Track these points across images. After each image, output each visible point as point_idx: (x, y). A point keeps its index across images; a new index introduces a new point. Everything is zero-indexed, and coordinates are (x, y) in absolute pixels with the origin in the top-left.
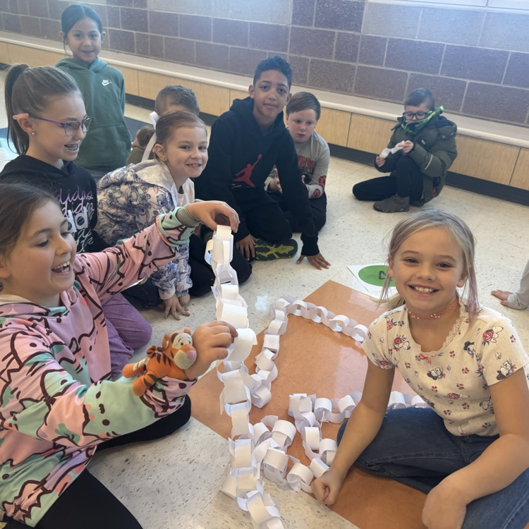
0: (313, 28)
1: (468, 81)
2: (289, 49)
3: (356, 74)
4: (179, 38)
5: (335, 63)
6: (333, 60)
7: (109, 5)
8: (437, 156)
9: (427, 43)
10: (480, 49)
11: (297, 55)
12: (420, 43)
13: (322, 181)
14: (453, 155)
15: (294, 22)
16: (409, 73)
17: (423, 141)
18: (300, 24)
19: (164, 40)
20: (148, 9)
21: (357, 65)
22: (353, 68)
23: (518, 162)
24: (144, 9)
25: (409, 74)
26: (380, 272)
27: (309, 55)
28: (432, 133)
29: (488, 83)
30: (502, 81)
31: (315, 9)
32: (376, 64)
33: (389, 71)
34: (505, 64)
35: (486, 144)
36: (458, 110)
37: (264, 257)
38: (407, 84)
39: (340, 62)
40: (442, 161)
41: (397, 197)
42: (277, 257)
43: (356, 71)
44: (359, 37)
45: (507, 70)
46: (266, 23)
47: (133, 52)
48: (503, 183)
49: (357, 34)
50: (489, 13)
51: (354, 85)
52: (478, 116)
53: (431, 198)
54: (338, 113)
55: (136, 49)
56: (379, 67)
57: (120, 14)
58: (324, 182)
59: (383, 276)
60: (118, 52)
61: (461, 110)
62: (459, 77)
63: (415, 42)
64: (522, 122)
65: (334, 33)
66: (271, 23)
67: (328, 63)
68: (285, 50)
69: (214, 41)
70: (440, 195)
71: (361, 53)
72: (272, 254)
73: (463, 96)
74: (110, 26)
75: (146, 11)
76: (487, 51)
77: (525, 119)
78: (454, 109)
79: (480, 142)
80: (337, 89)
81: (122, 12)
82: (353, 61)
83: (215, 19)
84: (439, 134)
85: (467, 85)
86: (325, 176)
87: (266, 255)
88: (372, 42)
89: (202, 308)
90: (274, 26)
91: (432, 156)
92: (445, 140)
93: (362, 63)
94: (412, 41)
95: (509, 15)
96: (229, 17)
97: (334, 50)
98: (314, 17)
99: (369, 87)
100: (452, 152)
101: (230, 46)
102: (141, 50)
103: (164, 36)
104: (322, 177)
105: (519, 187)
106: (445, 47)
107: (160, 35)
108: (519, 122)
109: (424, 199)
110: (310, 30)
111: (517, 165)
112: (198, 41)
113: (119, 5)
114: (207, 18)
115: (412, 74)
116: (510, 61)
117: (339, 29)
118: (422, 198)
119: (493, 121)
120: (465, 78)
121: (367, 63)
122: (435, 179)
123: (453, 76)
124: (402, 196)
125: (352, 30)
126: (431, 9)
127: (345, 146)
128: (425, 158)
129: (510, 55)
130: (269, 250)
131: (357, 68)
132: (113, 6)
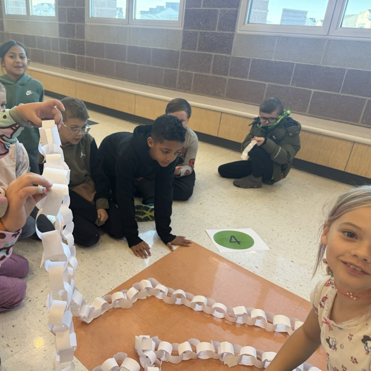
0: (196, 52)
1: (313, 90)
2: (179, 66)
3: (227, 84)
4: (105, 59)
5: (211, 76)
6: (211, 74)
7: (61, 38)
8: (284, 148)
9: (281, 62)
10: (323, 67)
11: (184, 71)
12: (276, 62)
13: (192, 163)
14: (297, 148)
15: (183, 48)
16: (267, 83)
17: (274, 136)
18: (188, 49)
19: (95, 61)
20: (85, 40)
21: (228, 77)
22: (225, 80)
23: (352, 153)
24: (82, 40)
25: (267, 85)
26: (232, 237)
27: (193, 71)
28: (282, 131)
29: (328, 92)
30: (340, 91)
31: (198, 39)
32: (243, 77)
33: (252, 82)
34: (343, 78)
35: (325, 138)
36: (305, 111)
37: (141, 218)
38: (265, 92)
39: (216, 75)
40: (288, 152)
41: (252, 177)
42: (151, 219)
43: (227, 82)
44: (230, 58)
45: (344, 82)
46: (163, 48)
47: (75, 68)
48: (340, 169)
49: (228, 56)
50: (330, 40)
51: (225, 92)
52: (321, 117)
53: (279, 179)
54: (212, 112)
55: (76, 67)
56: (244, 79)
57: (67, 43)
58: (193, 163)
59: (233, 240)
60: (65, 69)
61: (307, 112)
62: (306, 87)
63: (272, 62)
64: (357, 122)
65: (212, 55)
66: (167, 49)
67: (206, 76)
68: (176, 67)
69: (128, 61)
70: (287, 177)
71: (231, 70)
72: (147, 217)
73: (309, 101)
74: (61, 51)
75: (84, 41)
76: (328, 68)
77: (359, 120)
78: (301, 111)
79: (320, 137)
80: (213, 95)
81: (69, 42)
82: (225, 75)
83: (129, 47)
84: (287, 132)
85: (312, 93)
86: (194, 159)
87: (142, 217)
88: (239, 61)
89: (89, 256)
90: (169, 50)
91: (280, 148)
92: (292, 137)
93: (231, 76)
94: (269, 61)
95: (345, 41)
96: (139, 45)
97: (211, 67)
98: (198, 43)
99: (236, 94)
100: (296, 146)
101: (138, 65)
102: (80, 67)
103: (95, 58)
104: (192, 160)
105: (353, 173)
106: (295, 65)
107: (92, 57)
108: (354, 122)
109: (274, 180)
110: (194, 53)
111: (351, 156)
112: (117, 61)
113: (67, 37)
114: (124, 46)
115: (269, 85)
116: (346, 76)
117: (215, 52)
118: (273, 178)
119: (333, 121)
120: (310, 88)
121: (235, 76)
122: (283, 165)
123: (301, 86)
124: (256, 176)
125: (224, 53)
126: (284, 37)
127: (216, 136)
128: (275, 149)
129: (347, 71)
130: (145, 214)
131: (228, 80)
132: (63, 38)
